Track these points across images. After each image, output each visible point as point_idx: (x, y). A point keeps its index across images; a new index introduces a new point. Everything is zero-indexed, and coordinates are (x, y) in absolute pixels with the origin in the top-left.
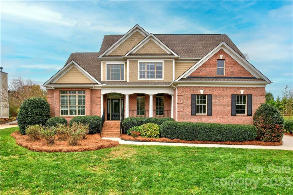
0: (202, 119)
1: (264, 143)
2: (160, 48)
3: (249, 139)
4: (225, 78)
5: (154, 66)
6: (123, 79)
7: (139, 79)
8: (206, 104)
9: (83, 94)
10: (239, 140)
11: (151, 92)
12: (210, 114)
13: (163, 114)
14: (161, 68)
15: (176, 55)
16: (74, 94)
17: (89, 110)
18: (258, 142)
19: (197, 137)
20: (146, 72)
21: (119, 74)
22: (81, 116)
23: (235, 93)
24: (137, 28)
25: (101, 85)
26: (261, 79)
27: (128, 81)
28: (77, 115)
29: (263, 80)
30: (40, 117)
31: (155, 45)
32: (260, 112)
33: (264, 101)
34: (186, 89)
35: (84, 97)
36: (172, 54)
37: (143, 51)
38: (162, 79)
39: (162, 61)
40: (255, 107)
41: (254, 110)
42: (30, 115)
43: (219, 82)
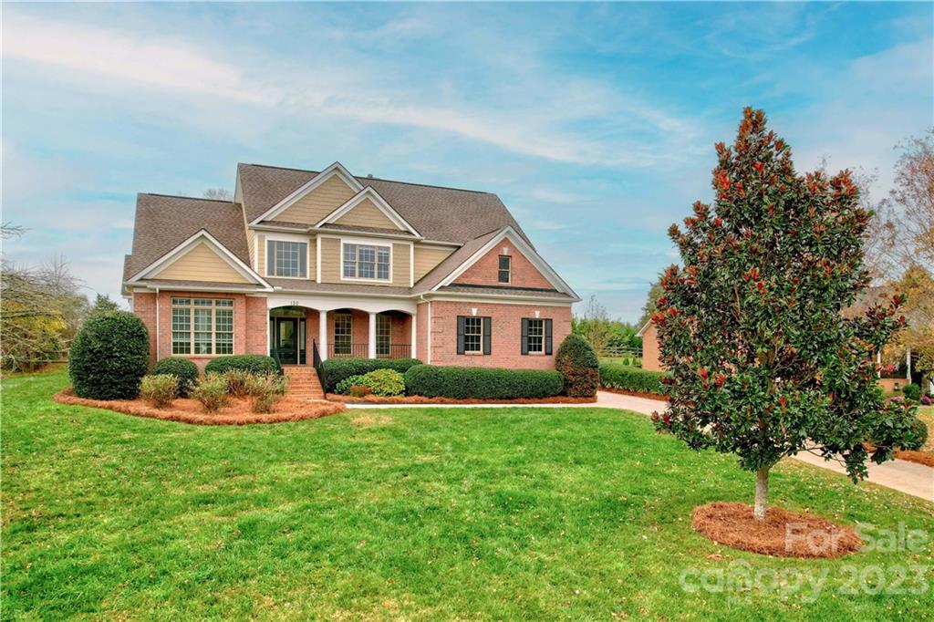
0: (474, 361)
1: (573, 399)
2: (385, 216)
3: (552, 393)
4: (511, 288)
5: (373, 252)
6: (305, 276)
7: (343, 279)
8: (482, 334)
9: (227, 308)
10: (536, 397)
11: (373, 308)
12: (487, 352)
13: (387, 352)
14: (387, 259)
15: (418, 236)
16: (206, 307)
17: (244, 343)
18: (565, 398)
19: (472, 392)
20: (357, 264)
21: (295, 264)
22: (221, 355)
23: (527, 316)
24: (336, 169)
25: (270, 289)
26: (565, 294)
27: (319, 281)
28: (214, 354)
29: (569, 296)
30: (139, 359)
31: (376, 211)
32: (565, 349)
33: (569, 331)
34: (449, 307)
35: (230, 313)
36: (408, 232)
37: (352, 220)
38: (390, 281)
39: (389, 244)
40: (558, 341)
41: (556, 346)
42: (117, 354)
43: (503, 295)
